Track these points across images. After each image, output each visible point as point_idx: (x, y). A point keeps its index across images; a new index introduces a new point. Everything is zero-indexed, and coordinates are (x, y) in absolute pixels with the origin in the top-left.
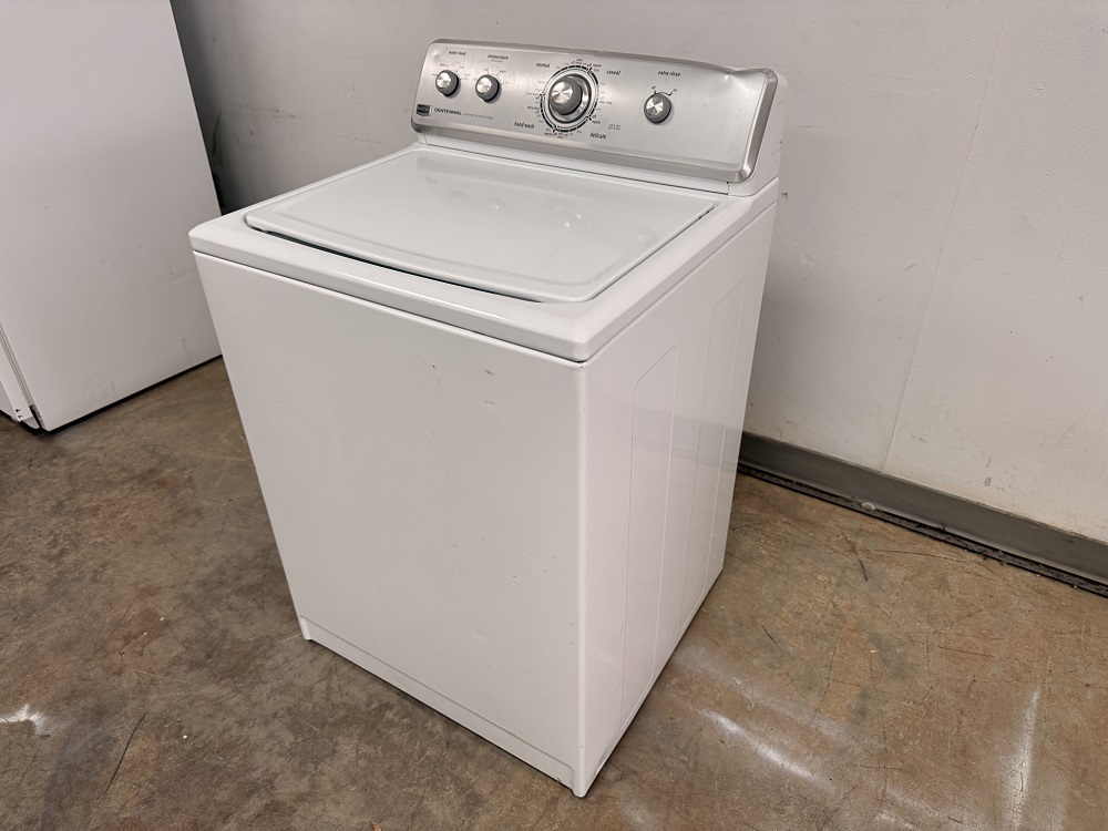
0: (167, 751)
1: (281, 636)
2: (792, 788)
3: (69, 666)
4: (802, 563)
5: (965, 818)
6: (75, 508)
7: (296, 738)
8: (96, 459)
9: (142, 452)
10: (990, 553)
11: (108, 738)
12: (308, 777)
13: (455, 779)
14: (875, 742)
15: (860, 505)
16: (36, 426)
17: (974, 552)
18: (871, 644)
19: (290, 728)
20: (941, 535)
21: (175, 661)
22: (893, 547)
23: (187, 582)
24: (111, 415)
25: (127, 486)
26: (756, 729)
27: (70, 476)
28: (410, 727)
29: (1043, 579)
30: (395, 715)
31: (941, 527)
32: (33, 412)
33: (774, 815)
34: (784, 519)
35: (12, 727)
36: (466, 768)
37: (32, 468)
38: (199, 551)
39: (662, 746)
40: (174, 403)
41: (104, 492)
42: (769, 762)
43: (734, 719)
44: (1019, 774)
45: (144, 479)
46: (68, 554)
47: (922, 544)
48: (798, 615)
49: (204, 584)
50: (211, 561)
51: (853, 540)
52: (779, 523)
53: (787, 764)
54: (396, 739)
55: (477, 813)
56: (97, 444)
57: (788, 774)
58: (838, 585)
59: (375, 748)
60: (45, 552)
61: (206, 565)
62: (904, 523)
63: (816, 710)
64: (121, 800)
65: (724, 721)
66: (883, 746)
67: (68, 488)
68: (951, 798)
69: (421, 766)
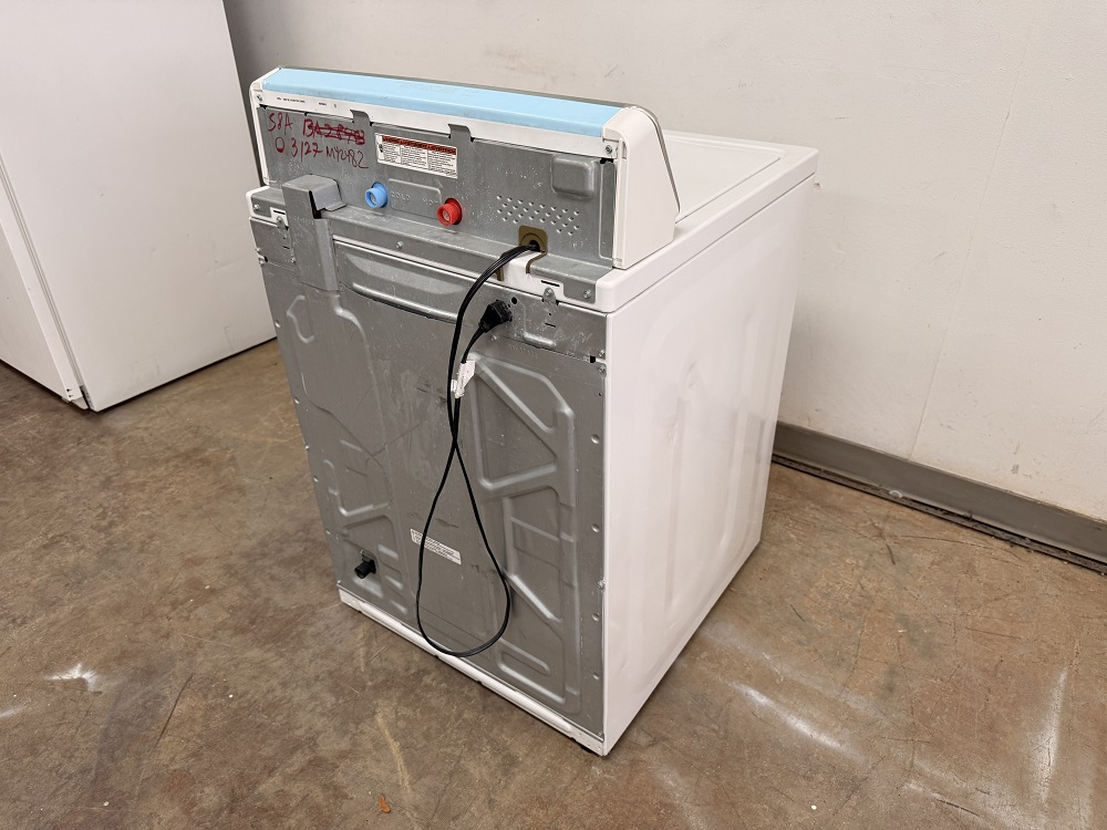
0: (214, 709)
1: (322, 605)
2: (821, 758)
3: (118, 630)
4: (830, 547)
5: (992, 790)
6: (122, 483)
7: (337, 700)
8: (142, 439)
9: (186, 432)
10: (1018, 540)
11: (158, 696)
12: (350, 735)
13: (492, 741)
14: (902, 716)
15: (887, 492)
16: (85, 407)
17: (1002, 539)
18: (898, 625)
19: (332, 690)
20: (969, 522)
21: (222, 626)
22: (919, 533)
23: (231, 554)
24: (155, 398)
25: (171, 463)
26: (785, 701)
27: (118, 454)
28: (448, 691)
29: (1070, 566)
30: (433, 680)
31: (967, 515)
32: (83, 393)
33: (804, 782)
34: (813, 505)
35: (65, 683)
36: (502, 731)
37: (81, 446)
38: (242, 525)
39: (693, 715)
40: (216, 387)
41: (150, 469)
42: (797, 733)
43: (763, 691)
44: (1047, 750)
45: (188, 457)
46: (116, 526)
47: (950, 530)
48: (826, 596)
49: (246, 555)
50: (254, 534)
51: (880, 526)
52: (807, 509)
53: (815, 735)
54: (434, 702)
55: (513, 773)
56: (143, 425)
57: (817, 744)
58: (865, 568)
59: (414, 711)
60: (94, 523)
61: (249, 538)
62: (931, 511)
63: (844, 685)
64: (170, 753)
65: (753, 693)
66: (911, 720)
67: (115, 465)
68: (978, 770)
69: (458, 728)
